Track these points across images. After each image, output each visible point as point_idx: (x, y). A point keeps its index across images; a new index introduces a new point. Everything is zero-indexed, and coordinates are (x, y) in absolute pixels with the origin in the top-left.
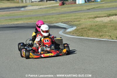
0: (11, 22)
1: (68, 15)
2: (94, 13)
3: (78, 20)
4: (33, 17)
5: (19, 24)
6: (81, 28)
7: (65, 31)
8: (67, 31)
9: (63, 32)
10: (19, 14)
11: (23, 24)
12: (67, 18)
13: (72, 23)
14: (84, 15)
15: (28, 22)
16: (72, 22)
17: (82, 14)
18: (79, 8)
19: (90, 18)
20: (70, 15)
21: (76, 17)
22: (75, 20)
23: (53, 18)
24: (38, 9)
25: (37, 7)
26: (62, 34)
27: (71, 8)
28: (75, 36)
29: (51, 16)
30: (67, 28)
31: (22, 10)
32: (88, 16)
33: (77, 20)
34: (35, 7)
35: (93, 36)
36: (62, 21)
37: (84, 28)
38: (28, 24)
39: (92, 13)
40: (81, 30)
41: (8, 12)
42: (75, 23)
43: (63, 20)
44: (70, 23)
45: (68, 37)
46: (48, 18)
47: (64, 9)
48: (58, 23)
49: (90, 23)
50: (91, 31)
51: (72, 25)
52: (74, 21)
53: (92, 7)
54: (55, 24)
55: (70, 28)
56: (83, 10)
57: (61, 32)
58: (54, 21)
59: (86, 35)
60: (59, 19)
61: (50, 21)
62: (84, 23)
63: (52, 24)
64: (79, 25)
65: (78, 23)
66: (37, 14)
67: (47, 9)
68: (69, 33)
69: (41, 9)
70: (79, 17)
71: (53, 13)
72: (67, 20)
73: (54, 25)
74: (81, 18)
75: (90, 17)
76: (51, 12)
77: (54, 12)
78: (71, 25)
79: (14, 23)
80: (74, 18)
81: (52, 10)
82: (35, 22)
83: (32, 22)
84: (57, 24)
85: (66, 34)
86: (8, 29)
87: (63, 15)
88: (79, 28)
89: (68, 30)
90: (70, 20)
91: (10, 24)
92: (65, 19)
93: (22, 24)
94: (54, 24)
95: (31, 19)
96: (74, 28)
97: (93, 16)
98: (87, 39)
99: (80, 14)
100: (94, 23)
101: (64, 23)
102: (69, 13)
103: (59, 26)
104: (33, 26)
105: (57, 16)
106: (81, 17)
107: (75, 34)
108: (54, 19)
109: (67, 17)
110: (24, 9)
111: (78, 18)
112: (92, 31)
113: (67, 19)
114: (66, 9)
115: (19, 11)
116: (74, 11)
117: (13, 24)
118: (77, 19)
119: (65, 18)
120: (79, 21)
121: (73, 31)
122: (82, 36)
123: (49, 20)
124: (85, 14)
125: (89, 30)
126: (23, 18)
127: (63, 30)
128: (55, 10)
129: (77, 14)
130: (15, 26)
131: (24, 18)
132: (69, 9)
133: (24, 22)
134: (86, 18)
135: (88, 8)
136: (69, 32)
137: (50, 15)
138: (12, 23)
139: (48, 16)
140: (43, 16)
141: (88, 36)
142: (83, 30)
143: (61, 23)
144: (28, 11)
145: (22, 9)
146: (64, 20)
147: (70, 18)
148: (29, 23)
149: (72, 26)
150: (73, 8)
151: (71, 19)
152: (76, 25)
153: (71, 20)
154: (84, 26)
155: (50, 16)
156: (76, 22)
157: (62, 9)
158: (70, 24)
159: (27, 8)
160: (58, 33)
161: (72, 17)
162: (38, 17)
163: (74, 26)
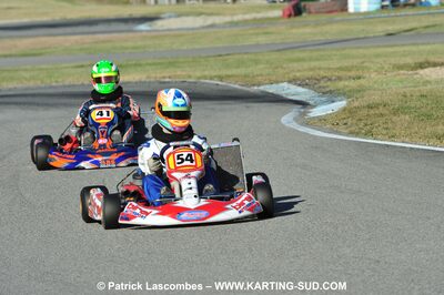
1: (315, 54)
2: (414, 48)
3: (353, 74)
4: (181, 60)
6: (365, 104)
7: (305, 114)
8: (311, 115)
9: (295, 119)
10: (130, 44)
11: (145, 82)
12: (313, 64)
13: (329, 83)
14: (378, 56)
15: (164, 77)
16: (330, 80)
18: (357, 29)
19: (400, 67)
20: (322, 53)
21: (345, 63)
22: (342, 73)
23: (257, 62)
24: (203, 27)
26: (295, 126)
27: (327, 28)
28: (340, 133)
29: (251, 56)
30: (311, 102)
31: (141, 31)
32: (393, 60)
33: (349, 74)
35: (411, 137)
36: (291, 76)
37: (376, 106)
39: (406, 48)
40: (365, 112)
41: (88, 38)
42: (341, 84)
43: (298, 74)
44: (322, 83)
45: (315, 137)
46: (240, 64)
47: (301, 31)
48: (277, 82)
49: (400, 85)
50: (402, 116)
51: (331, 92)
52: (340, 79)
53: (407, 27)
54: (267, 86)
55: (324, 103)
56: (374, 37)
57: (288, 118)
58: (261, 75)
59: (384, 132)
60: (283, 68)
61: (245, 76)
62: (376, 86)
63: (254, 85)
64: (359, 91)
65: (352, 84)
66: (197, 47)
67: (236, 30)
68: (320, 122)
69: (211, 30)
70: (356, 62)
71: (257, 45)
72: (311, 73)
73: (262, 92)
74: (366, 67)
75: (401, 63)
76: (253, 41)
77: (262, 39)
78: (327, 93)
80: (339, 65)
81: (257, 34)
82: (190, 77)
83: (178, 76)
84: (274, 86)
87: (297, 54)
88: (356, 104)
89: (317, 112)
90: (322, 73)
92: (302, 69)
93: (140, 82)
94: (262, 88)
95: (172, 64)
96: (340, 104)
97: (409, 60)
98: (388, 146)
99: (361, 51)
100: (415, 87)
101: (299, 85)
102: (321, 47)
103: (283, 93)
105: (274, 56)
106: (365, 64)
107: (342, 128)
108: (261, 66)
109: (311, 59)
110: (148, 28)
111: (353, 67)
112: (407, 117)
113: (311, 69)
114: (308, 30)
115: (131, 35)
116: (339, 38)
118: (350, 71)
119: (306, 65)
120: (359, 78)
121: (336, 115)
122: (369, 134)
123: (241, 71)
124: (380, 50)
125: (395, 114)
126: (143, 62)
127: (296, 110)
128: (266, 33)
129: (347, 52)
131: (150, 61)
132: (318, 29)
133: (148, 77)
134: (386, 67)
135: (391, 28)
136: (322, 119)
137: (246, 53)
139: (237, 57)
140: (220, 56)
141: (392, 137)
142: (372, 112)
143: (290, 82)
144: (166, 36)
145: (143, 27)
146: (299, 71)
147: (323, 64)
148: (167, 80)
149: (331, 95)
150: (333, 28)
151: (329, 69)
152: (344, 94)
153: (328, 74)
154: (376, 98)
155: (246, 56)
156: (347, 83)
157: (294, 31)
158: (324, 87)
159: (159, 24)
160: (279, 121)
161: (331, 62)
162: (200, 57)
163: (339, 94)
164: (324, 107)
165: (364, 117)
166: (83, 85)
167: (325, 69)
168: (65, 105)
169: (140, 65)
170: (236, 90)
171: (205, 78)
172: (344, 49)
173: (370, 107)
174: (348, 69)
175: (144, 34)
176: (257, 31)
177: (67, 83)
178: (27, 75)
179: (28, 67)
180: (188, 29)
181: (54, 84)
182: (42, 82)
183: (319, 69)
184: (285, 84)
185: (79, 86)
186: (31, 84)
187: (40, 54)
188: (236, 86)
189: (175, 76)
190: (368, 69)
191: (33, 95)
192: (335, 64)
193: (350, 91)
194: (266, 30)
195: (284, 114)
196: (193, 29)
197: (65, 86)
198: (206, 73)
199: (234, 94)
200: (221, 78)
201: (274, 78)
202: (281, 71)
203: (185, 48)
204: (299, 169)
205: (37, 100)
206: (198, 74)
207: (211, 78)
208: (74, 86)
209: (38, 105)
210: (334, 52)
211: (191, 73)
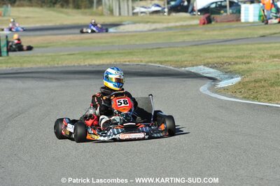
0: (84, 60)
1: (220, 48)
3: (245, 60)
4: (136, 51)
5: (103, 65)
6: (253, 79)
7: (214, 85)
8: (219, 86)
9: (209, 89)
10: (104, 41)
12: (219, 54)
13: (229, 66)
14: (260, 49)
15: (125, 62)
16: (230, 64)
17: (253, 47)
18: (246, 32)
19: (274, 57)
20: (223, 47)
21: (240, 54)
22: (238, 60)
23: (183, 53)
24: (150, 31)
25: (147, 27)
26: (208, 93)
27: (228, 32)
29: (179, 49)
30: (218, 78)
31: (111, 33)
32: (270, 52)
33: (242, 61)
34: (140, 27)
36: (206, 61)
37: (260, 81)
38: (126, 65)
39: (278, 45)
40: (253, 84)
42: (237, 67)
43: (210, 60)
44: (225, 66)
45: (222, 100)
46: (173, 54)
47: (211, 33)
48: (197, 65)
49: (275, 68)
50: (276, 88)
51: (231, 72)
52: (236, 63)
54: (190, 68)
55: (227, 78)
57: (204, 88)
58: (187, 61)
59: (265, 97)
60: (201, 57)
61: (177, 61)
62: (259, 68)
63: (182, 67)
64: (248, 71)
65: (244, 67)
66: (146, 42)
67: (170, 32)
68: (225, 91)
69: (155, 32)
70: (246, 53)
71: (184, 42)
72: (218, 60)
73: (188, 71)
75: (275, 54)
76: (181, 39)
77: (186, 38)
78: (228, 72)
79: (91, 63)
80: (236, 55)
81: (184, 35)
82: (141, 61)
83: (134, 61)
84: (195, 67)
85: (216, 92)
86: (77, 76)
88: (247, 79)
89: (222, 84)
90: (225, 60)
91: (82, 64)
92: (212, 57)
94: (187, 69)
95: (130, 53)
96: (237, 80)
98: (267, 106)
99: (249, 46)
101: (211, 67)
103: (200, 72)
104: (137, 70)
105: (195, 49)
106: (253, 55)
107: (238, 95)
109: (218, 51)
110: (115, 31)
111: (244, 56)
113: (219, 58)
114: (215, 33)
115: (104, 35)
116: (236, 37)
117: (90, 65)
118: (242, 58)
119: (215, 55)
120: (248, 63)
121: (234, 86)
122: (255, 98)
123: (174, 58)
124: (261, 46)
125: (271, 86)
126: (112, 52)
127: (208, 83)
128: (189, 34)
129: (240, 46)
130: (94, 69)
131: (116, 51)
132: (222, 32)
133: (115, 62)
134: (265, 56)
136: (224, 89)
137: (178, 47)
138: (86, 63)
139: (172, 49)
141: (270, 101)
142: (257, 84)
143: (205, 65)
144: (126, 36)
145: (112, 30)
146: (211, 58)
147: (226, 54)
148: (128, 63)
149: (231, 74)
150: (232, 32)
151: (230, 57)
152: (239, 73)
153: (229, 60)
154: (259, 76)
155: (176, 49)
156: (240, 66)
157: (207, 33)
158: (226, 69)
159: (121, 28)
160: (198, 90)
161: (230, 53)
162: (147, 49)
163: (236, 73)
164: (226, 81)
165: (253, 88)
166: (74, 66)
167: (227, 57)
168: (63, 79)
169: (110, 54)
170: (171, 70)
171: (151, 62)
172: (238, 45)
173: (256, 81)
174: (242, 57)
175: (113, 34)
176: (183, 33)
177: (64, 65)
178: (39, 59)
179: (39, 54)
180: (139, 32)
181: (56, 65)
182: (49, 64)
183: (223, 57)
184: (202, 67)
185: (72, 66)
186: (42, 65)
187: (47, 47)
188: (171, 68)
189: (132, 61)
190: (254, 57)
191: (43, 72)
192: (233, 54)
193: (243, 71)
194: (189, 33)
195: (201, 86)
196: (142, 31)
197: (63, 67)
198: (152, 59)
199: (169, 72)
200: (161, 63)
201: (195, 63)
202: (199, 58)
203: (138, 43)
204: (211, 120)
205: (45, 75)
206: (147, 59)
207: (155, 63)
208: (69, 66)
209: (46, 78)
210: (232, 47)
211: (142, 59)
